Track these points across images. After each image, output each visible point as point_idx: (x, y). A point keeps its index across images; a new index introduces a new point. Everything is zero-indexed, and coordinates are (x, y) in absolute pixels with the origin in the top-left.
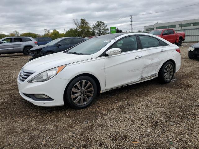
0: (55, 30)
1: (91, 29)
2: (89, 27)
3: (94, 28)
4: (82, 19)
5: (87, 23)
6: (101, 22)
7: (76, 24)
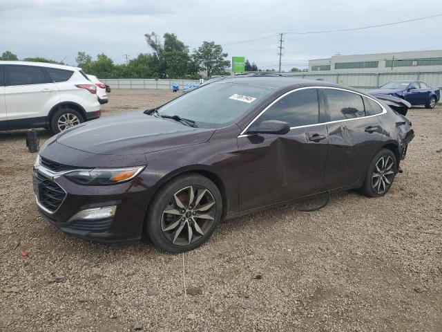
0: (104, 56)
3: (197, 57)
4: (167, 36)
6: (212, 44)
7: (153, 46)
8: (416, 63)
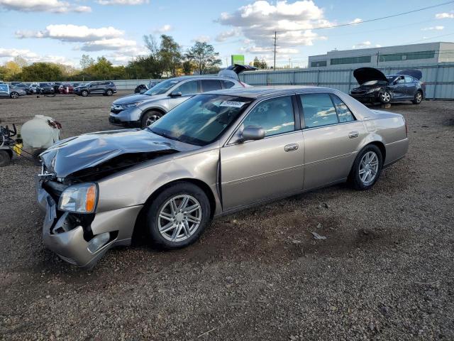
0: (103, 59)
1: (183, 59)
2: (178, 55)
4: (164, 37)
5: (174, 46)
6: (204, 44)
7: (150, 47)
8: (405, 57)
